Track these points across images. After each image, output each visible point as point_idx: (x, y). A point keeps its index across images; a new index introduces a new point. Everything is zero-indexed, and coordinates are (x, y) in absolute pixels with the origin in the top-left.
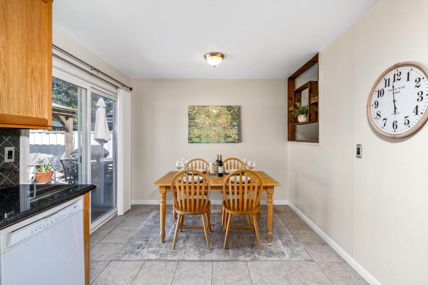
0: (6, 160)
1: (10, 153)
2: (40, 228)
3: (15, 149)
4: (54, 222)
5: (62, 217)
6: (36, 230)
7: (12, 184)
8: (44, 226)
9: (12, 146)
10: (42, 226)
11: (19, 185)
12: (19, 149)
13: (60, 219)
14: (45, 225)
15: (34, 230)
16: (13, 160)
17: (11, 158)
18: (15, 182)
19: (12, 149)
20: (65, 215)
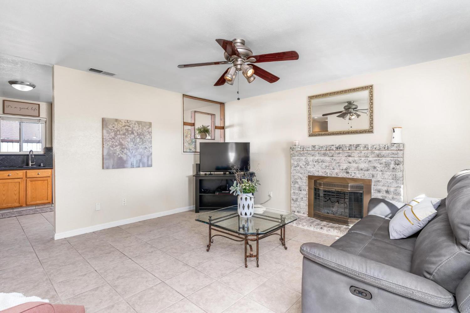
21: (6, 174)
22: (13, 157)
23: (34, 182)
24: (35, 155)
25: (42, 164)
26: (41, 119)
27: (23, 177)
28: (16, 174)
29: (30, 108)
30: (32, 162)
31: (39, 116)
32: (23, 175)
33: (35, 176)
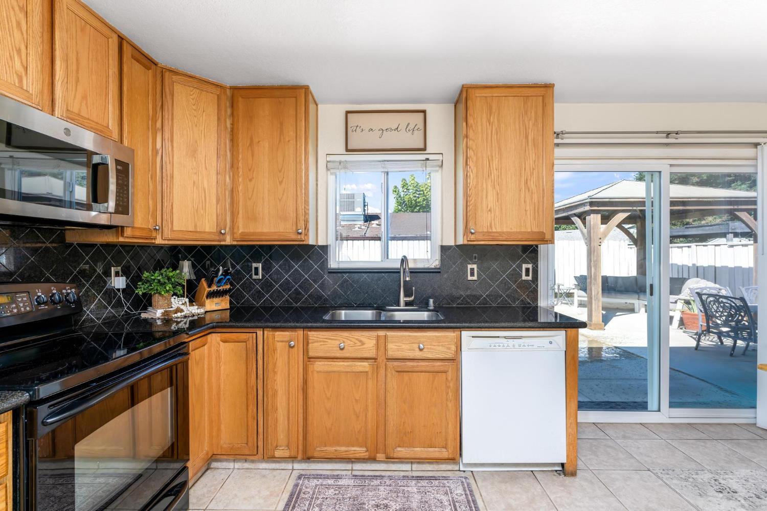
0: (524, 277)
1: (527, 270)
2: (499, 346)
3: (533, 266)
4: (517, 346)
5: (528, 346)
6: (495, 346)
7: (529, 303)
8: (504, 346)
9: (530, 263)
10: (502, 345)
11: (537, 307)
12: (537, 266)
13: (524, 347)
14: (506, 345)
15: (493, 345)
16: (530, 278)
17: (529, 276)
18: (533, 302)
19: (530, 266)
20: (533, 346)
21: (333, 342)
22: (365, 276)
23: (406, 376)
24: (414, 272)
25: (431, 301)
26: (431, 157)
27: (377, 355)
28: (359, 344)
29: (403, 126)
30: (406, 296)
31: (425, 149)
32: (377, 349)
33: (411, 355)
